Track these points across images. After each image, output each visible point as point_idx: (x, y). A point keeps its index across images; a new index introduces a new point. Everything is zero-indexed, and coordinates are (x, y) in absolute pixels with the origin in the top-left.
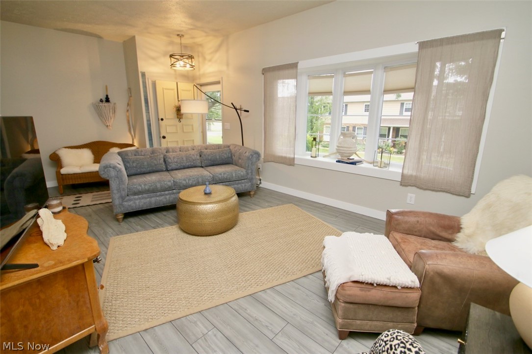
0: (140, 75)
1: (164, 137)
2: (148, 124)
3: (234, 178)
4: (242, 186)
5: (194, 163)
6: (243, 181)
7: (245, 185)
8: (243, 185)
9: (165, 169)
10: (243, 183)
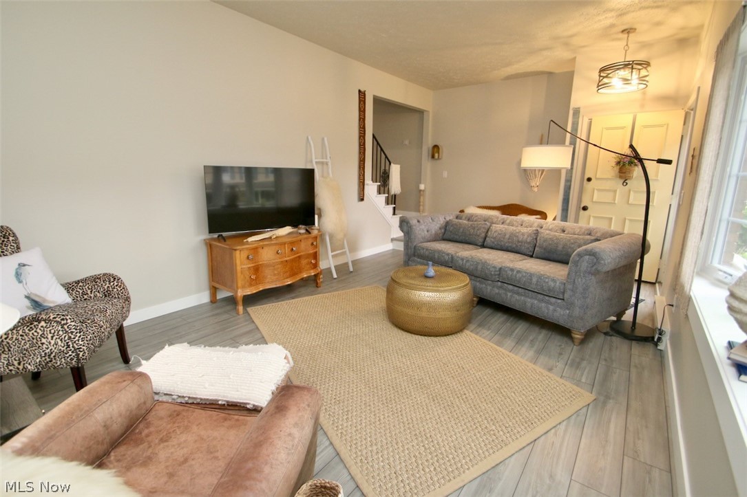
0: (571, 112)
1: (585, 208)
2: (565, 185)
3: (534, 287)
4: (548, 309)
5: (517, 246)
6: (553, 300)
7: (555, 310)
8: (551, 308)
9: (480, 244)
10: (551, 304)
